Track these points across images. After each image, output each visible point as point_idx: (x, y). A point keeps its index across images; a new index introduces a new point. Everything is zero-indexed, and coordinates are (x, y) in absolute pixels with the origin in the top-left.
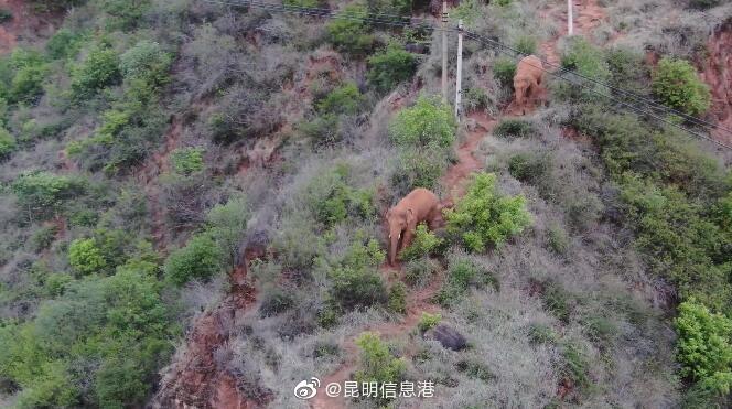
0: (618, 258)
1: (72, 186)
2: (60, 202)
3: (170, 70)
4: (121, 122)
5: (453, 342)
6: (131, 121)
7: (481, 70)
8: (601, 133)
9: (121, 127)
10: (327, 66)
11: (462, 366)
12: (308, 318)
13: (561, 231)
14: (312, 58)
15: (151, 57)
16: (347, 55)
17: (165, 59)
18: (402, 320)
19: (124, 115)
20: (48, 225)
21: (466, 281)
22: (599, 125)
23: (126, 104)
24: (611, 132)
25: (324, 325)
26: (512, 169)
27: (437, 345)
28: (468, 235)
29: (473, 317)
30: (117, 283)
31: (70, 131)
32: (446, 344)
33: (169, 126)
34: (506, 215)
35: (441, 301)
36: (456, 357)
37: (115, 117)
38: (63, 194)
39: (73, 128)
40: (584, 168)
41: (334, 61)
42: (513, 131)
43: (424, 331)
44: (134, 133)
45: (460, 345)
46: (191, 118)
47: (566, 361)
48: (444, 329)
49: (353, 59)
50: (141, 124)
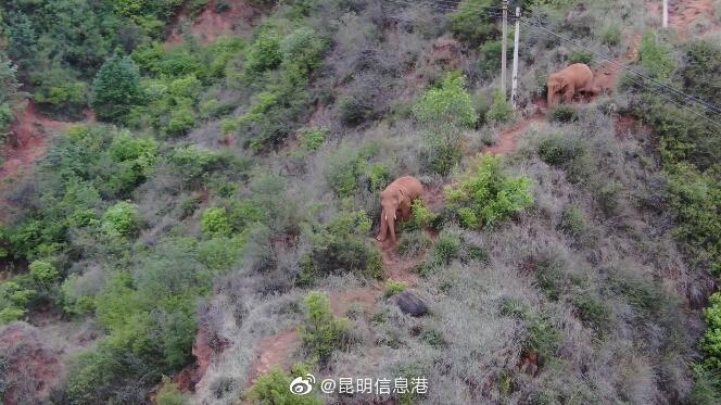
0: (652, 245)
1: (221, 160)
2: (207, 173)
3: (321, 55)
4: (269, 103)
5: (413, 308)
6: (279, 103)
7: (562, 59)
8: (658, 122)
9: (269, 108)
10: (445, 54)
11: (416, 331)
12: (283, 278)
13: (581, 214)
14: (434, 46)
15: (305, 44)
16: (467, 44)
17: (318, 45)
18: (377, 285)
19: (274, 96)
20: (195, 195)
21: (448, 254)
22: (659, 115)
23: (278, 87)
24: (669, 123)
25: (299, 285)
26: (541, 152)
27: (395, 309)
28: (462, 211)
29: (445, 287)
30: (212, 247)
31: (238, 110)
32: (405, 310)
33: (312, 108)
34: (502, 194)
35: (420, 270)
36: (412, 322)
37: (267, 97)
38: (210, 167)
39: (241, 108)
40: (636, 156)
41: (453, 49)
42: (565, 117)
43: (388, 296)
44: (281, 113)
45: (421, 312)
46: (331, 100)
47: (529, 334)
48: (407, 296)
49: (471, 47)
50: (287, 105)
